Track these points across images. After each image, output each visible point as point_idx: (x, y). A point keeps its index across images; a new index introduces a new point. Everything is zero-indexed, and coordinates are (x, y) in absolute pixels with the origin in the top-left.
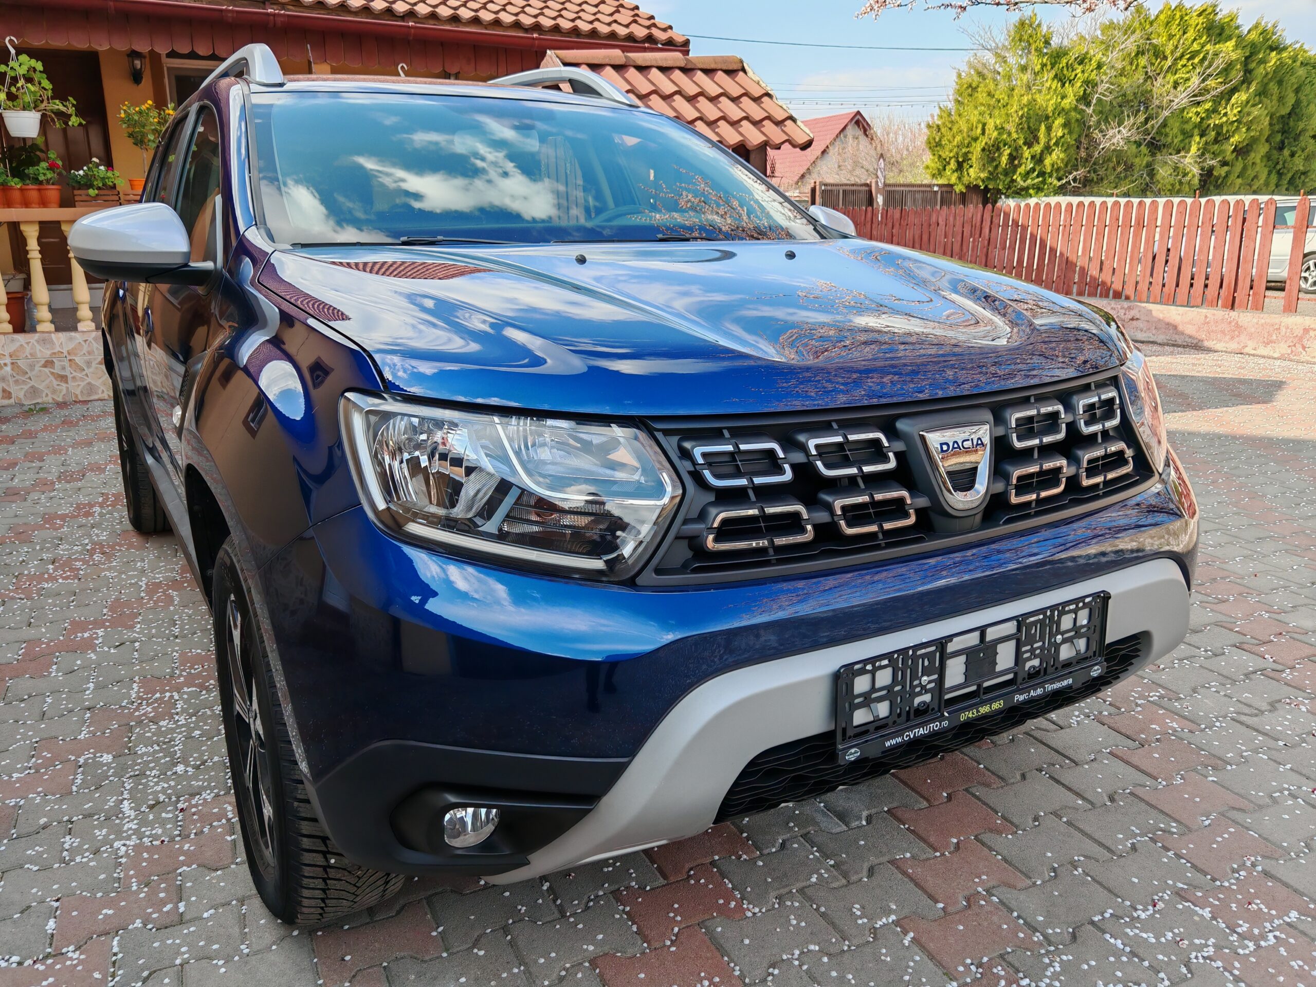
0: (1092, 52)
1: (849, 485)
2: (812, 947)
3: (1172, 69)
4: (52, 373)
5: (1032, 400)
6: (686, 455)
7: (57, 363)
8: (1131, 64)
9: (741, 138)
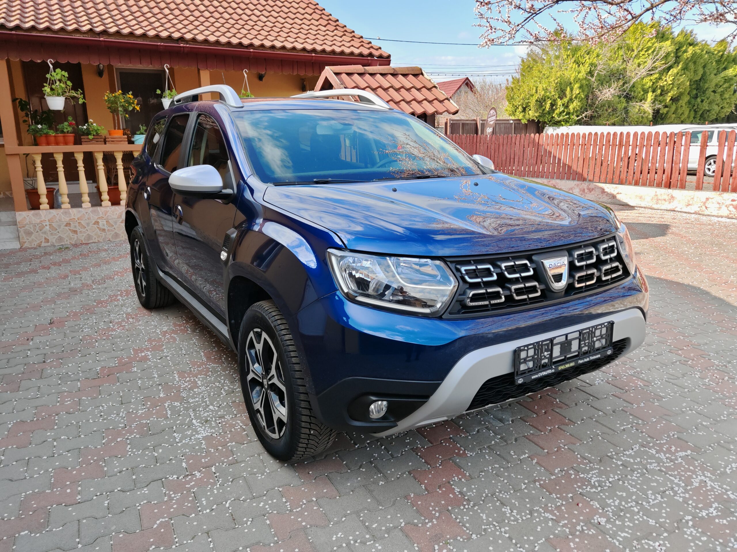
0: (593, 48)
1: (516, 281)
2: (496, 466)
3: (637, 56)
4: (70, 229)
5: (583, 247)
6: (459, 270)
7: (72, 225)
8: (615, 53)
9: (424, 110)
